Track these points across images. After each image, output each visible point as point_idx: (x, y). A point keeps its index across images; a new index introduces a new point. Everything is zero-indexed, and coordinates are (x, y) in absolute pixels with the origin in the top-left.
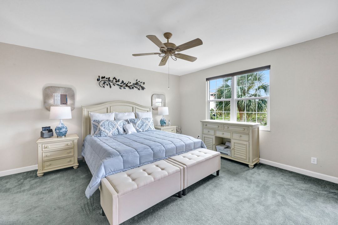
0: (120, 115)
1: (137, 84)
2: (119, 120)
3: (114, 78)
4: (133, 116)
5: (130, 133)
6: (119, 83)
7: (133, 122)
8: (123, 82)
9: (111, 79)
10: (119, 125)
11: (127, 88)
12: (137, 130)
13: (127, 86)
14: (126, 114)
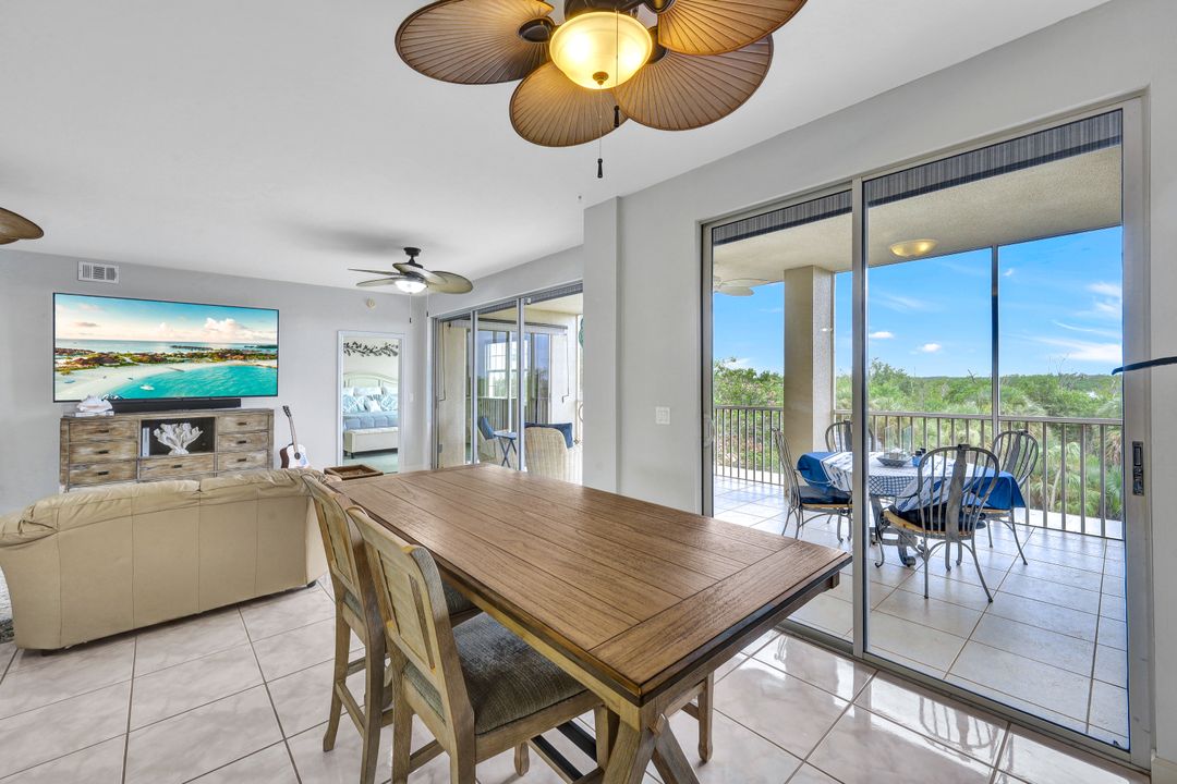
0: (362, 390)
1: (386, 348)
2: (360, 395)
3: (355, 343)
4: (378, 391)
5: (372, 411)
6: (361, 349)
7: (377, 398)
8: (366, 347)
9: (351, 345)
10: (360, 402)
11: (372, 355)
12: (383, 409)
13: (371, 351)
14: (369, 389)
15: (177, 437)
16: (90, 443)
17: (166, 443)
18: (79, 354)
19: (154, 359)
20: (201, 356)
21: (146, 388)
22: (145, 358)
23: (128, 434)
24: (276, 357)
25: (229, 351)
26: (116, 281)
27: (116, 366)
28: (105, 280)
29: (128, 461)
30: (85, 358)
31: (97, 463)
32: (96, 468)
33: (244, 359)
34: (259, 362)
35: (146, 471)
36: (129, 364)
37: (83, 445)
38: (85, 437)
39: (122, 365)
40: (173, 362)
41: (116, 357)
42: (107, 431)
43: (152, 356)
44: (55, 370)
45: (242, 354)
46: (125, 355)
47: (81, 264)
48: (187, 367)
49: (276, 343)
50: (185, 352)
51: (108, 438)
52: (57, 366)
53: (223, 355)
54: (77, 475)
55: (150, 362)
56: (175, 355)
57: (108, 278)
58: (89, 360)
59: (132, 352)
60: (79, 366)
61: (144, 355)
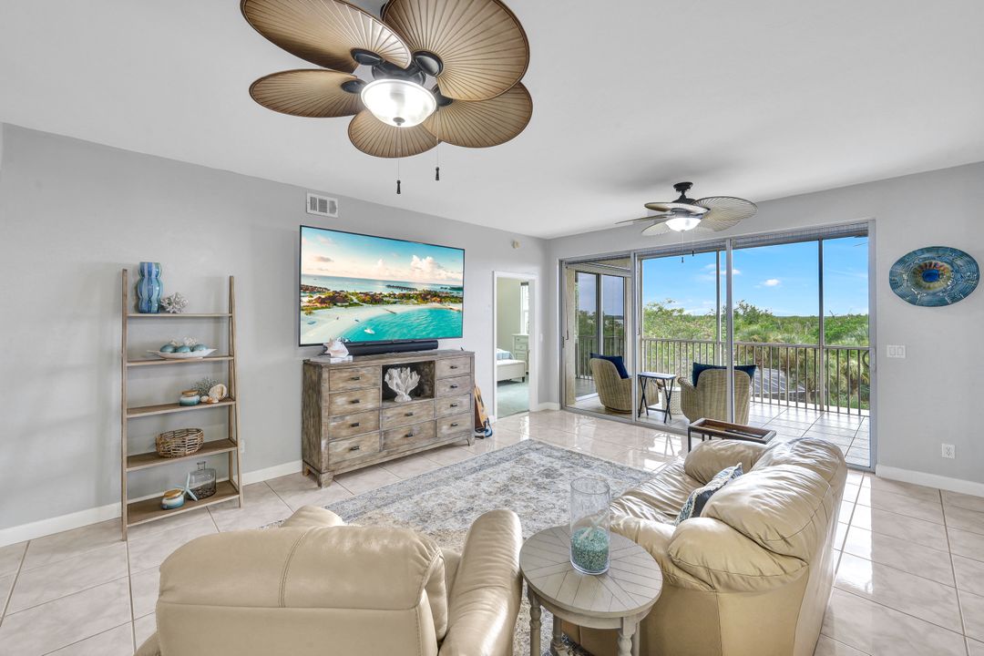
15: (403, 382)
16: (345, 392)
17: (395, 389)
18: (319, 292)
19: (375, 300)
20: (409, 297)
21: (368, 331)
22: (368, 298)
23: (373, 381)
24: (460, 300)
25: (429, 293)
26: (336, 215)
27: (346, 306)
28: (328, 214)
29: (372, 410)
30: (323, 297)
31: (350, 413)
32: (350, 419)
33: (441, 302)
34: (452, 306)
35: (386, 420)
36: (356, 304)
37: (339, 394)
38: (341, 385)
39: (351, 305)
40: (388, 303)
41: (346, 296)
42: (358, 379)
43: (372, 296)
44: (301, 309)
45: (439, 296)
46: (353, 294)
47: (309, 195)
48: (400, 309)
49: (461, 285)
50: (397, 292)
51: (358, 386)
52: (302, 305)
53: (426, 296)
54: (335, 427)
55: (371, 303)
56: (390, 295)
57: (331, 212)
58: (326, 298)
59: (358, 292)
60: (318, 305)
61: (366, 294)
